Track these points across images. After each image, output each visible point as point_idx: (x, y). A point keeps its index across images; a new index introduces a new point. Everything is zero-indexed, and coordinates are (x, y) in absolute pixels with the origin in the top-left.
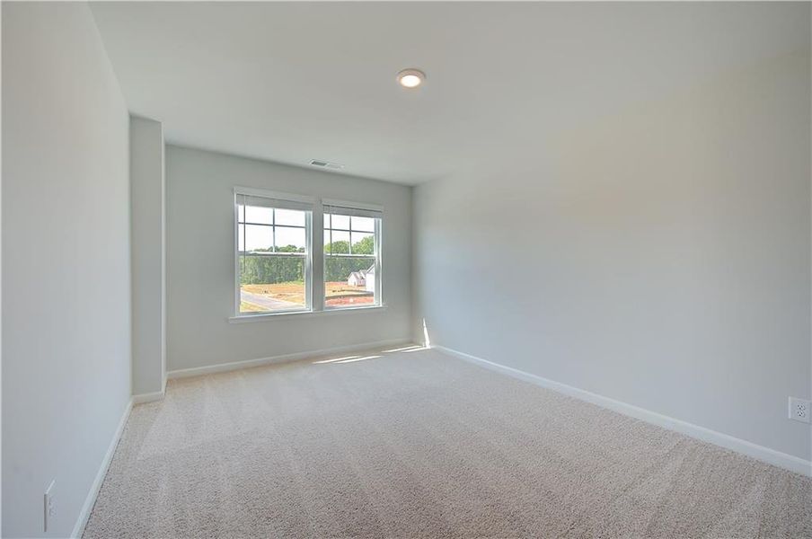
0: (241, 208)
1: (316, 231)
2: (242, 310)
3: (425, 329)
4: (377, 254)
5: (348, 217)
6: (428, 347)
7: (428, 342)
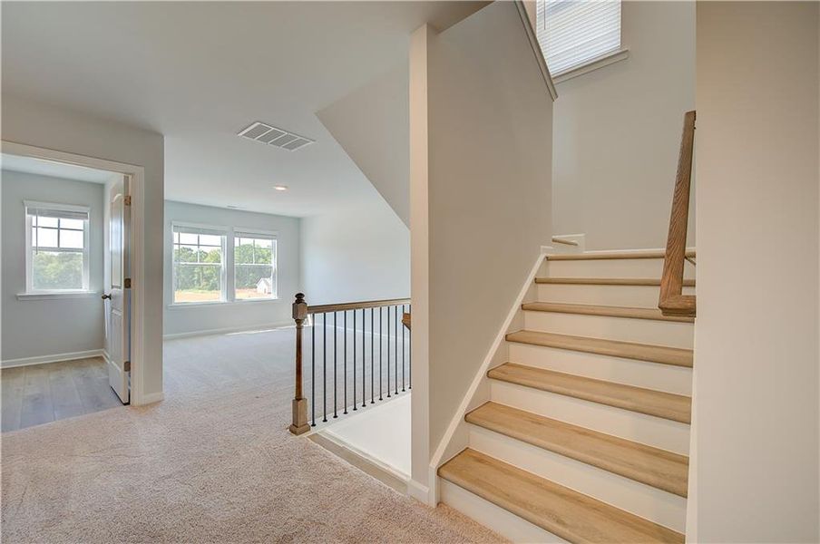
0: (176, 235)
1: (229, 249)
2: (176, 301)
4: (274, 263)
5: (252, 239)
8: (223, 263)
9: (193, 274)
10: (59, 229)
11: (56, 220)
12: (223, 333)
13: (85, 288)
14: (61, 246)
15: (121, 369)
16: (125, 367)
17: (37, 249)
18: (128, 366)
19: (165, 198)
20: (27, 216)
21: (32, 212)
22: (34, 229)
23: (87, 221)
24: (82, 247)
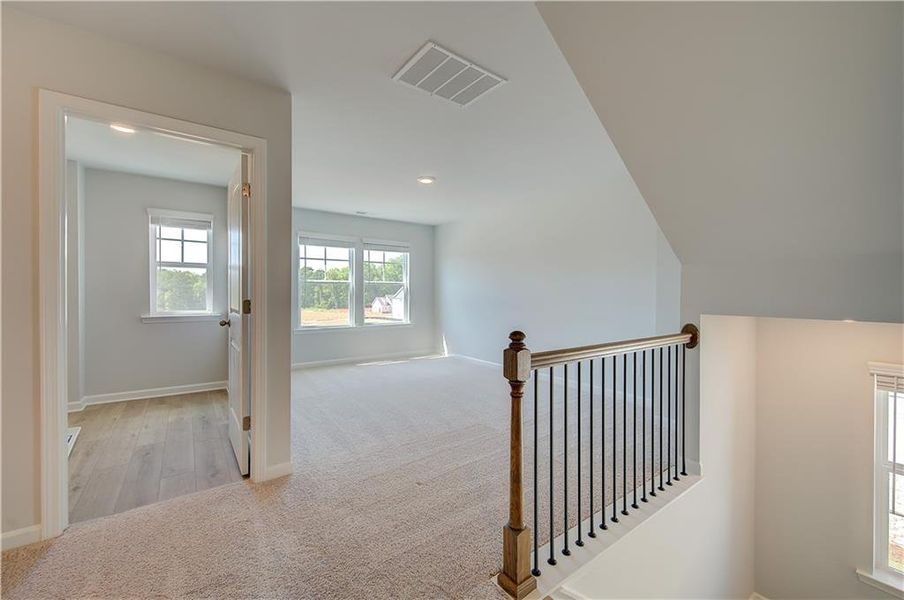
0: (302, 247)
1: (359, 265)
2: (302, 325)
3: (444, 342)
4: (406, 281)
5: (382, 253)
6: (447, 355)
7: (446, 352)
8: (351, 281)
9: (313, 293)
10: (183, 241)
11: (179, 230)
12: (353, 363)
13: (209, 310)
14: (185, 261)
15: (239, 425)
16: (244, 423)
17: (161, 264)
18: (247, 423)
19: (293, 205)
20: (151, 226)
21: (155, 221)
22: (158, 241)
23: (211, 231)
24: (205, 261)
